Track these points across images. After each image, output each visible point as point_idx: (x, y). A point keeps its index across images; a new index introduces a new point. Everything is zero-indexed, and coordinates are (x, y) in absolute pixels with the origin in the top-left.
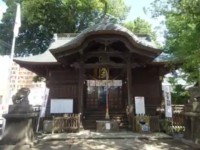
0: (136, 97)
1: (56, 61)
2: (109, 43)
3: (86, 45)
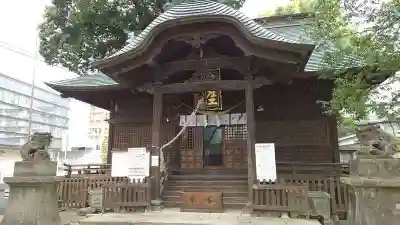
2: (203, 42)
3: (158, 51)
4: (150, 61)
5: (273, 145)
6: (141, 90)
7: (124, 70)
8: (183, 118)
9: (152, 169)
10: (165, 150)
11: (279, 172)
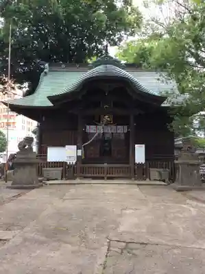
0: (136, 146)
1: (52, 105)
3: (85, 92)
4: (80, 98)
5: (144, 146)
6: (70, 112)
7: (65, 101)
8: (88, 127)
9: (78, 157)
10: (84, 147)
11: (146, 160)
